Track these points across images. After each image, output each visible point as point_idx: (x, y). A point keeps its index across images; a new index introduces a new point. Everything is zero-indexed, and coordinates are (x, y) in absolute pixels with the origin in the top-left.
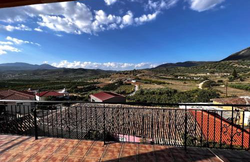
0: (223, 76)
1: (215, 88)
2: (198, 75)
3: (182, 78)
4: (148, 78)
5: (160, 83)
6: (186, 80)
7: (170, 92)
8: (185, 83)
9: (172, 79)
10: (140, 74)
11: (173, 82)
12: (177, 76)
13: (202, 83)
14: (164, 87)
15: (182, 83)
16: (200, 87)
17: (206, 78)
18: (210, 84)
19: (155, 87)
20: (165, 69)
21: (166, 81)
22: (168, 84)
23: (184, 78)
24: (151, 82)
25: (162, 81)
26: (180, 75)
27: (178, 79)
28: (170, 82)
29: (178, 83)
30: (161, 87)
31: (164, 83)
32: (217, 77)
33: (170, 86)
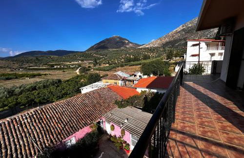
0: (90, 63)
1: (89, 72)
2: (72, 63)
3: (59, 67)
5: (34, 76)
6: (63, 69)
8: (64, 72)
9: (48, 69)
11: (51, 72)
12: (53, 66)
13: (78, 70)
14: (43, 80)
15: (61, 72)
16: (78, 73)
17: (79, 65)
18: (84, 70)
19: (29, 81)
21: (42, 72)
22: (45, 75)
23: (61, 67)
25: (35, 72)
26: (56, 65)
27: (55, 69)
28: (47, 72)
29: (57, 72)
30: (38, 79)
31: (40, 75)
32: (86, 64)
33: (49, 77)
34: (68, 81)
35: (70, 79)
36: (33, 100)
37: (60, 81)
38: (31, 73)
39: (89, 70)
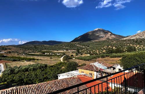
0: (73, 52)
1: (71, 61)
2: (59, 51)
3: (48, 54)
4: (16, 55)
5: (30, 60)
6: (51, 56)
7: (43, 67)
8: (51, 58)
9: (41, 55)
10: (6, 51)
11: (41, 58)
12: (44, 53)
13: (62, 58)
14: (35, 63)
15: (49, 58)
16: (62, 61)
17: (64, 54)
18: (67, 58)
19: (26, 64)
20: (33, 46)
21: (36, 57)
22: (38, 59)
23: (50, 54)
24: (20, 59)
25: (32, 57)
26: (47, 52)
27: (45, 55)
28: (39, 58)
29: (46, 58)
30: (32, 63)
31: (34, 59)
32: (70, 53)
33: (40, 62)
34: (52, 66)
35: (54, 65)
36: (22, 80)
37: (46, 66)
38: (29, 57)
39: (72, 58)
